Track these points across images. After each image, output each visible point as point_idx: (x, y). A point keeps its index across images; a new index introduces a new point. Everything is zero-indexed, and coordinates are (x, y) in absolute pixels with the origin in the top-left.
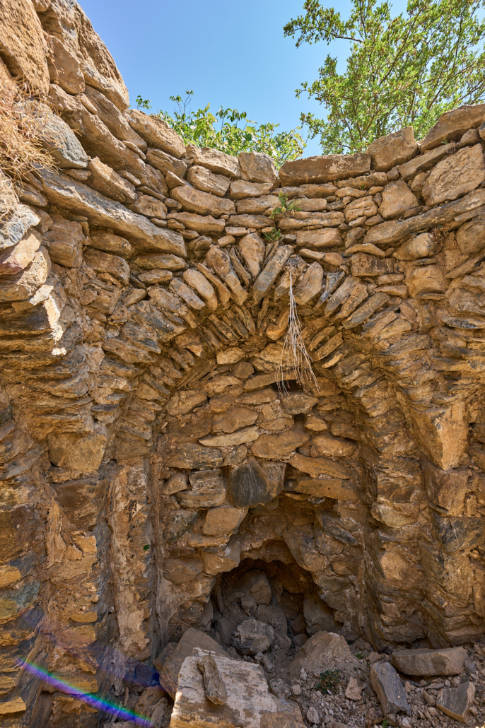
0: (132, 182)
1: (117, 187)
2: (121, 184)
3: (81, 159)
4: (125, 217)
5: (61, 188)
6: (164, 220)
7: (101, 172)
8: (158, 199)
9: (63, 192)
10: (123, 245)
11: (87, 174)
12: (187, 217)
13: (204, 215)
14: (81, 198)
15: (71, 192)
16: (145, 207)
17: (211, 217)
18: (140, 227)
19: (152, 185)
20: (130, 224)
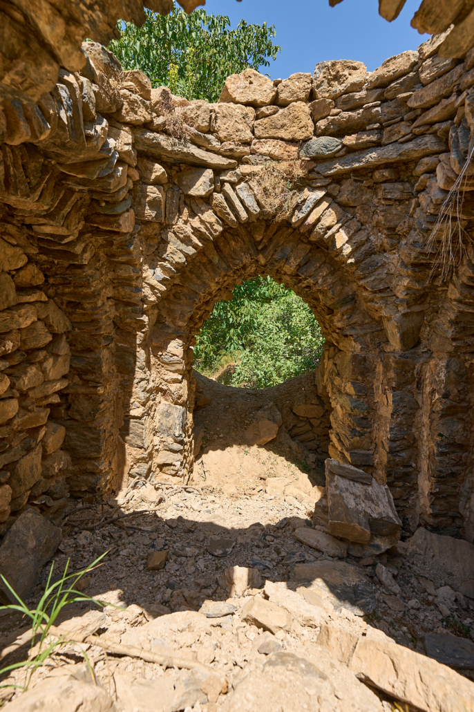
0: (373, 129)
1: (362, 143)
2: (365, 138)
3: (337, 146)
4: (372, 156)
5: (330, 170)
6: (409, 134)
7: (348, 143)
8: (397, 122)
9: (332, 171)
10: (383, 175)
11: (344, 149)
12: (424, 117)
13: (437, 104)
14: (341, 168)
15: (335, 168)
16: (390, 137)
17: (443, 100)
18: (385, 156)
19: (392, 116)
20: (377, 159)
